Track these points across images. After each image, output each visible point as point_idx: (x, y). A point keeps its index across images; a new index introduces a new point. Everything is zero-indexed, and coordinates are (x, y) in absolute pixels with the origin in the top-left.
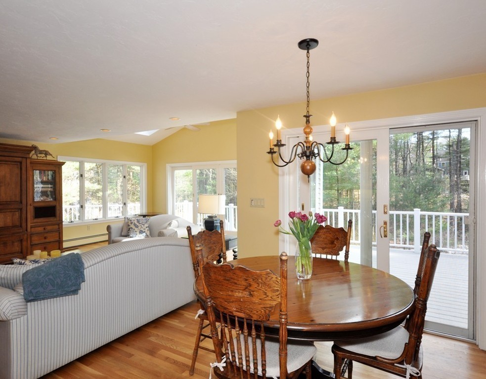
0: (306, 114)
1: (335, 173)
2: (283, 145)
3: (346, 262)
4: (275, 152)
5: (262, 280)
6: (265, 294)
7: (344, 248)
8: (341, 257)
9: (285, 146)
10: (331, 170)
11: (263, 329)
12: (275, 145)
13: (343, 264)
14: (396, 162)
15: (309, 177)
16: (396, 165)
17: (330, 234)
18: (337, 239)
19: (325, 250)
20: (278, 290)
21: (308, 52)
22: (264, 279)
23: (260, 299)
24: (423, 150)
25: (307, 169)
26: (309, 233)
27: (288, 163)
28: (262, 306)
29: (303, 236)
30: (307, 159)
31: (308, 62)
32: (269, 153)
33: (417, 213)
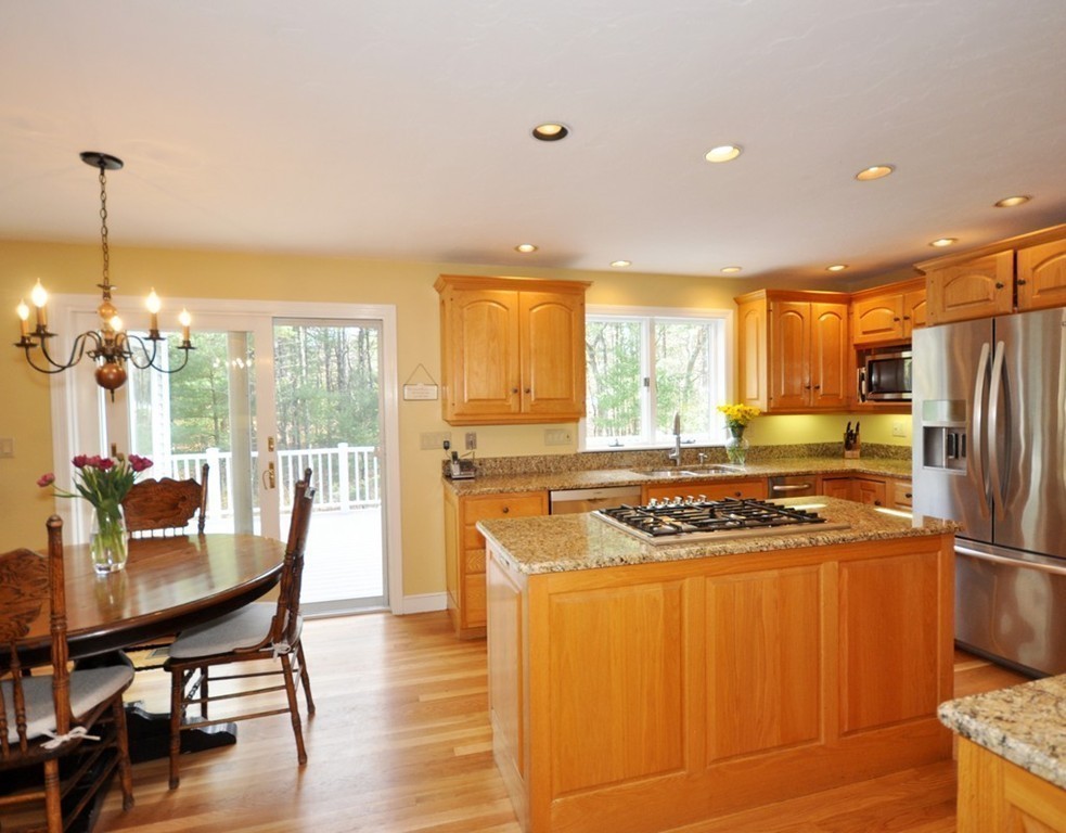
0: (102, 283)
1: (209, 384)
2: (51, 335)
3: (201, 535)
4: (34, 345)
5: (8, 569)
6: (18, 592)
7: (197, 513)
8: (191, 529)
9: (55, 338)
10: (198, 377)
11: (15, 656)
12: (33, 335)
13: (195, 540)
14: (327, 366)
15: (112, 392)
16: (327, 371)
17: (170, 492)
18: (184, 499)
19: (161, 522)
20: (45, 580)
21: (102, 174)
22: (13, 568)
23: (7, 604)
24: (368, 347)
25: (109, 379)
26: (117, 489)
27: (64, 368)
28: (11, 615)
29: (105, 496)
30: (108, 362)
31: (103, 192)
32: (18, 345)
33: (343, 449)
